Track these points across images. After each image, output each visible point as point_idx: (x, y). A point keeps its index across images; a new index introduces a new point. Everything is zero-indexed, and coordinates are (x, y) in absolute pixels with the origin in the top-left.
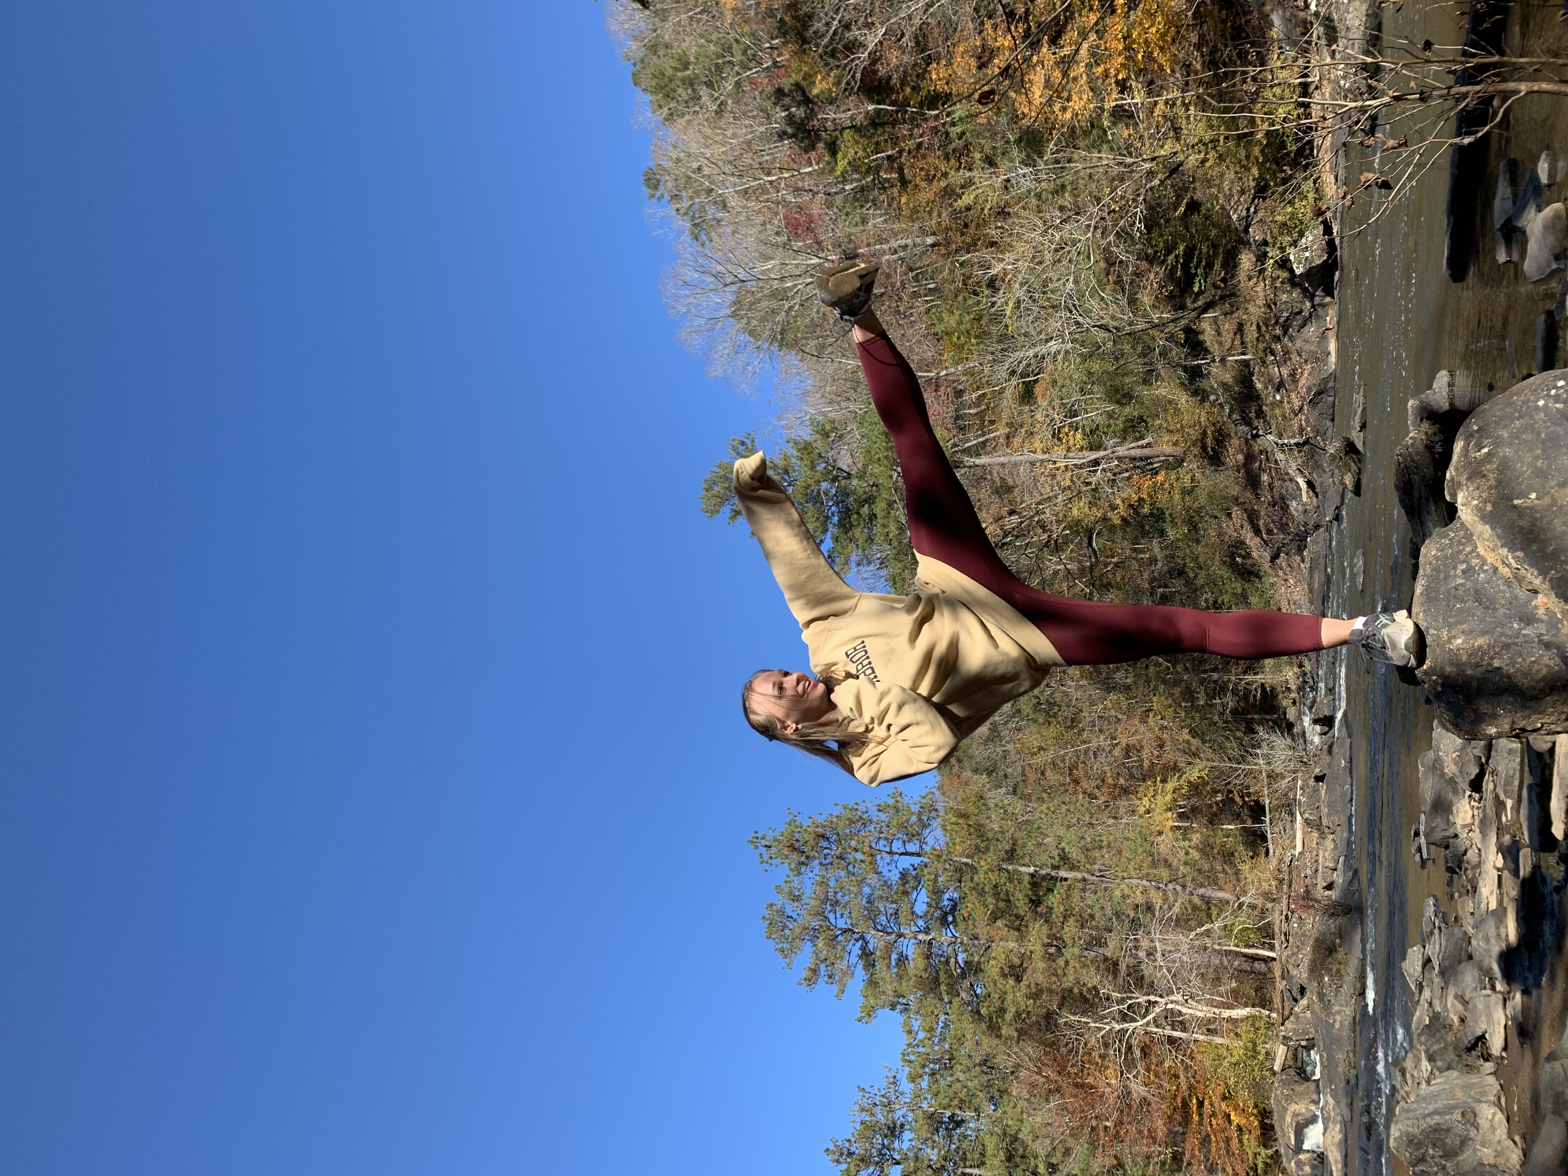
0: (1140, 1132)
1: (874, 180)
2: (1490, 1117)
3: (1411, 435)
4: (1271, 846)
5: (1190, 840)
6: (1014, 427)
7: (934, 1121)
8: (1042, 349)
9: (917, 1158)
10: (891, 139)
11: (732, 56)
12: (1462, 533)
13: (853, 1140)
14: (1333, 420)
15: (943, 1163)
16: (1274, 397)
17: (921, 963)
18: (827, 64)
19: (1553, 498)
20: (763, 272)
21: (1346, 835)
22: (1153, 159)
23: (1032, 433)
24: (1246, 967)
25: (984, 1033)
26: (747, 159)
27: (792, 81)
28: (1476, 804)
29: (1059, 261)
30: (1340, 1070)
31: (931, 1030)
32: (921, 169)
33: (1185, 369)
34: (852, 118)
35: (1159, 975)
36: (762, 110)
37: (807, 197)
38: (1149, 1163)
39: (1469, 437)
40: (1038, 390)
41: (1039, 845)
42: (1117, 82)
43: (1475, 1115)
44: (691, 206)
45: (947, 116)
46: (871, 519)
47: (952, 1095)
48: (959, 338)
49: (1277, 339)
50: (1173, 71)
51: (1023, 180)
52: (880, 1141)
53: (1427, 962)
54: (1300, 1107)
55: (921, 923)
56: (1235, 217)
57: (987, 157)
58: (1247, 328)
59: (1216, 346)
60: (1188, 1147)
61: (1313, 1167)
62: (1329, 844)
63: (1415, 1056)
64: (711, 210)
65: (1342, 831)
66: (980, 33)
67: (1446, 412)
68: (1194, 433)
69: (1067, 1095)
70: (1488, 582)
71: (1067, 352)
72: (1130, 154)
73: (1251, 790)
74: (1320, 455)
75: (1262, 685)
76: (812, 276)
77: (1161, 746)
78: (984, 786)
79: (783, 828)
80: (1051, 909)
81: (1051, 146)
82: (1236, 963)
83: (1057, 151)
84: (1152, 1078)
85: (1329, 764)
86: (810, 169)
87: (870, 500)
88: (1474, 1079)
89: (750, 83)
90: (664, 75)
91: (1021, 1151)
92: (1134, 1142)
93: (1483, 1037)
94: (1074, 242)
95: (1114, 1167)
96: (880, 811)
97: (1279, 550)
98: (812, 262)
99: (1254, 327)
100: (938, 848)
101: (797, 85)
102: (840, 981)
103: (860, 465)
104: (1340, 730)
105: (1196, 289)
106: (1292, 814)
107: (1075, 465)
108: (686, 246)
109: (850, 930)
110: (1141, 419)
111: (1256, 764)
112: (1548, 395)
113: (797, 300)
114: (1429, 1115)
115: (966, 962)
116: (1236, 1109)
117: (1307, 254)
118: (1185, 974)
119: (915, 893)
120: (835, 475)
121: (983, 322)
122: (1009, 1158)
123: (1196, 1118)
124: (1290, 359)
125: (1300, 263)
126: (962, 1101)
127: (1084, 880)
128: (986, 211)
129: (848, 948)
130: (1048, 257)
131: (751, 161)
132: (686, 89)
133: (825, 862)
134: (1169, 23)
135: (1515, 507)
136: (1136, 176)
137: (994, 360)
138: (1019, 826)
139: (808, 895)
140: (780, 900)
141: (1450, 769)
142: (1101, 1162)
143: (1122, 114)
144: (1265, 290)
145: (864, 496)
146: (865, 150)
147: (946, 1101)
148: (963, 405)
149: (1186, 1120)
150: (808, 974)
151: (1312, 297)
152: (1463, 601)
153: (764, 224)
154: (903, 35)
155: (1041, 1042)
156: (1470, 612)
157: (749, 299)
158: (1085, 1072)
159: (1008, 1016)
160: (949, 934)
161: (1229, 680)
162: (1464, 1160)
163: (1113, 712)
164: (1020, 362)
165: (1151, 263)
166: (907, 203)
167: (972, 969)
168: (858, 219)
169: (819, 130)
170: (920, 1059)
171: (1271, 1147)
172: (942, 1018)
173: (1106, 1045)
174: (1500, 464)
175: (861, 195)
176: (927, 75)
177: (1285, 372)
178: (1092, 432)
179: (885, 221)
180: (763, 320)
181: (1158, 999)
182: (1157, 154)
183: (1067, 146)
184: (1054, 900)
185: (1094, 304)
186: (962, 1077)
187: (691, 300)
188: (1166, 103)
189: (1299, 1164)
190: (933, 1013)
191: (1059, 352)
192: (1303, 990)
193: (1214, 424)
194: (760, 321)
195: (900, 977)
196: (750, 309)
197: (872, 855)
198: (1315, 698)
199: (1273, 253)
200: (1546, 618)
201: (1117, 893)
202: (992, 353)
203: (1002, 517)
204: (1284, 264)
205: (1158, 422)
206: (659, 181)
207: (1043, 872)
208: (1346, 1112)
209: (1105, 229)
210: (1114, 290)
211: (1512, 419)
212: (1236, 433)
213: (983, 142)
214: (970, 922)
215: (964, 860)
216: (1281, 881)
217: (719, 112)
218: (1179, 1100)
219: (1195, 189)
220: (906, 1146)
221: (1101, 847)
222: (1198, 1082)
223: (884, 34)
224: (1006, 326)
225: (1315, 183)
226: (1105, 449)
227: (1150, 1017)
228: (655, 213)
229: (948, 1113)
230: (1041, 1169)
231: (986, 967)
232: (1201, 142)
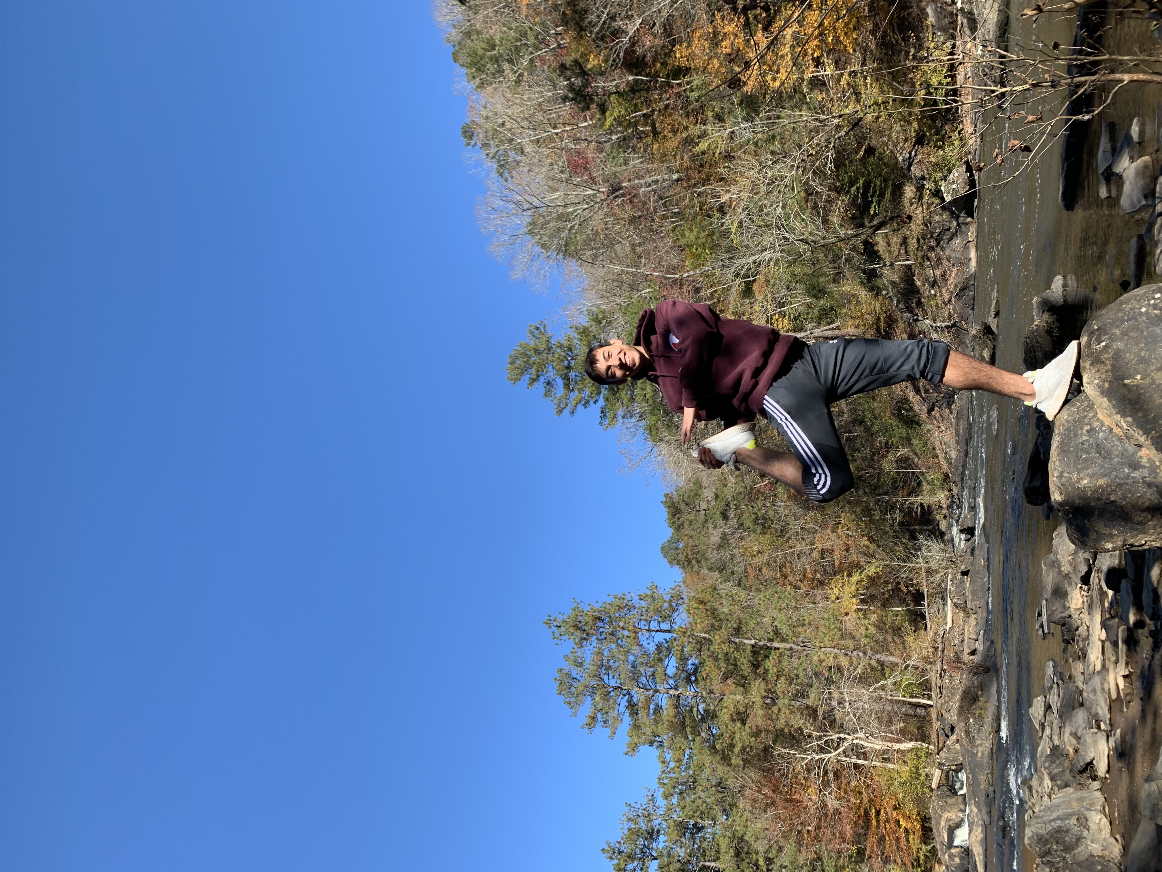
0: (834, 834)
1: (633, 132)
2: (1097, 821)
3: (1036, 323)
4: (928, 623)
5: (869, 619)
7: (682, 827)
8: (758, 257)
9: (669, 855)
10: (646, 101)
11: (527, 40)
12: (1086, 403)
13: (622, 842)
14: (973, 309)
15: (689, 858)
16: (930, 291)
17: (672, 712)
18: (598, 46)
19: (1152, 378)
20: (552, 201)
21: (985, 614)
22: (840, 116)
24: (911, 712)
25: (719, 763)
26: (539, 117)
27: (572, 58)
28: (1085, 594)
29: (771, 192)
30: (982, 787)
31: (679, 760)
32: (669, 124)
33: (864, 271)
34: (617, 86)
35: (847, 718)
36: (550, 80)
37: (584, 145)
38: (840, 857)
39: (1091, 334)
40: (755, 287)
41: (758, 623)
42: (813, 59)
43: (1087, 820)
44: (497, 151)
45: (687, 84)
47: (695, 808)
48: (697, 249)
49: (932, 249)
50: (854, 51)
51: (744, 132)
52: (642, 843)
53: (1048, 707)
54: (952, 815)
55: (671, 682)
56: (900, 159)
57: (717, 115)
58: (910, 240)
59: (887, 254)
60: (869, 844)
61: (961, 858)
62: (972, 621)
63: (1039, 777)
64: (512, 154)
65: (982, 612)
66: (711, 23)
67: (1061, 306)
68: (871, 319)
69: (780, 808)
70: (1106, 439)
71: (777, 260)
72: (823, 112)
73: (914, 582)
74: (964, 334)
75: (922, 504)
76: (587, 203)
77: (847, 550)
78: (717, 580)
79: (570, 613)
80: (768, 670)
81: (765, 107)
82: (904, 709)
83: (770, 111)
84: (842, 794)
85: (972, 563)
86: (586, 124)
88: (1084, 793)
89: (541, 60)
90: (476, 54)
91: (746, 849)
92: (829, 841)
93: (1091, 763)
94: (782, 178)
95: (814, 860)
96: (641, 599)
97: (934, 404)
98: (588, 193)
99: (915, 240)
100: (684, 626)
101: (576, 62)
102: (613, 725)
104: (979, 537)
105: (872, 212)
106: (944, 599)
108: (494, 182)
109: (619, 687)
110: (832, 308)
111: (917, 563)
112: (1149, 305)
113: (577, 221)
114: (1053, 820)
115: (705, 711)
116: (904, 817)
117: (954, 186)
118: (866, 718)
119: (667, 660)
121: (714, 237)
122: (737, 854)
123: (874, 822)
124: (941, 264)
125: (949, 193)
126: (702, 813)
127: (791, 649)
128: (716, 155)
129: (618, 701)
130: (763, 189)
131: (542, 118)
132: (493, 65)
133: (600, 638)
134: (851, 15)
135: (1125, 385)
136: (828, 129)
137: (723, 266)
138: (744, 609)
139: (588, 662)
140: (567, 666)
141: (1066, 568)
142: (804, 856)
143: (817, 83)
144: (923, 213)
146: (626, 109)
147: (691, 813)
149: (867, 825)
150: (589, 720)
151: (957, 218)
152: (1088, 453)
153: (552, 164)
154: (654, 24)
155: (760, 769)
156: (1093, 461)
157: (542, 220)
158: (793, 790)
159: (737, 750)
160: (693, 690)
161: (897, 501)
162: (1079, 853)
163: (811, 525)
164: (743, 267)
165: (839, 193)
166: (658, 149)
167: (710, 715)
168: (621, 161)
169: (592, 95)
170: (671, 782)
171: (930, 844)
172: (688, 751)
173: (809, 771)
174: (1115, 354)
175: (624, 143)
176: (672, 54)
177: (938, 273)
178: (796, 318)
179: (641, 162)
180: (551, 236)
181: (846, 736)
182: (843, 113)
183: (777, 106)
184: (769, 664)
185: (797, 224)
186: (702, 795)
187: (498, 222)
188: (850, 75)
189: (951, 856)
190: (680, 748)
191: (771, 259)
192: (952, 729)
193: (885, 312)
194: (549, 237)
195: (656, 722)
196: (542, 228)
197: (635, 632)
198: (960, 514)
199: (929, 185)
200: (1148, 465)
201: (816, 658)
202: (722, 260)
204: (937, 193)
205: (844, 311)
206: (473, 133)
207: (761, 643)
208: (986, 818)
209: (805, 167)
210: (812, 214)
211: (1123, 321)
212: (902, 318)
213: (714, 103)
214: (708, 681)
215: (703, 635)
216: (936, 649)
217: (518, 82)
218: (862, 810)
219: (871, 138)
220: (661, 846)
221: (804, 625)
222: (876, 797)
223: (641, 24)
224: (732, 240)
225: (959, 133)
226: (806, 331)
227: (841, 750)
228: (471, 157)
229: (692, 822)
230: (761, 862)
231: (720, 714)
232: (876, 103)
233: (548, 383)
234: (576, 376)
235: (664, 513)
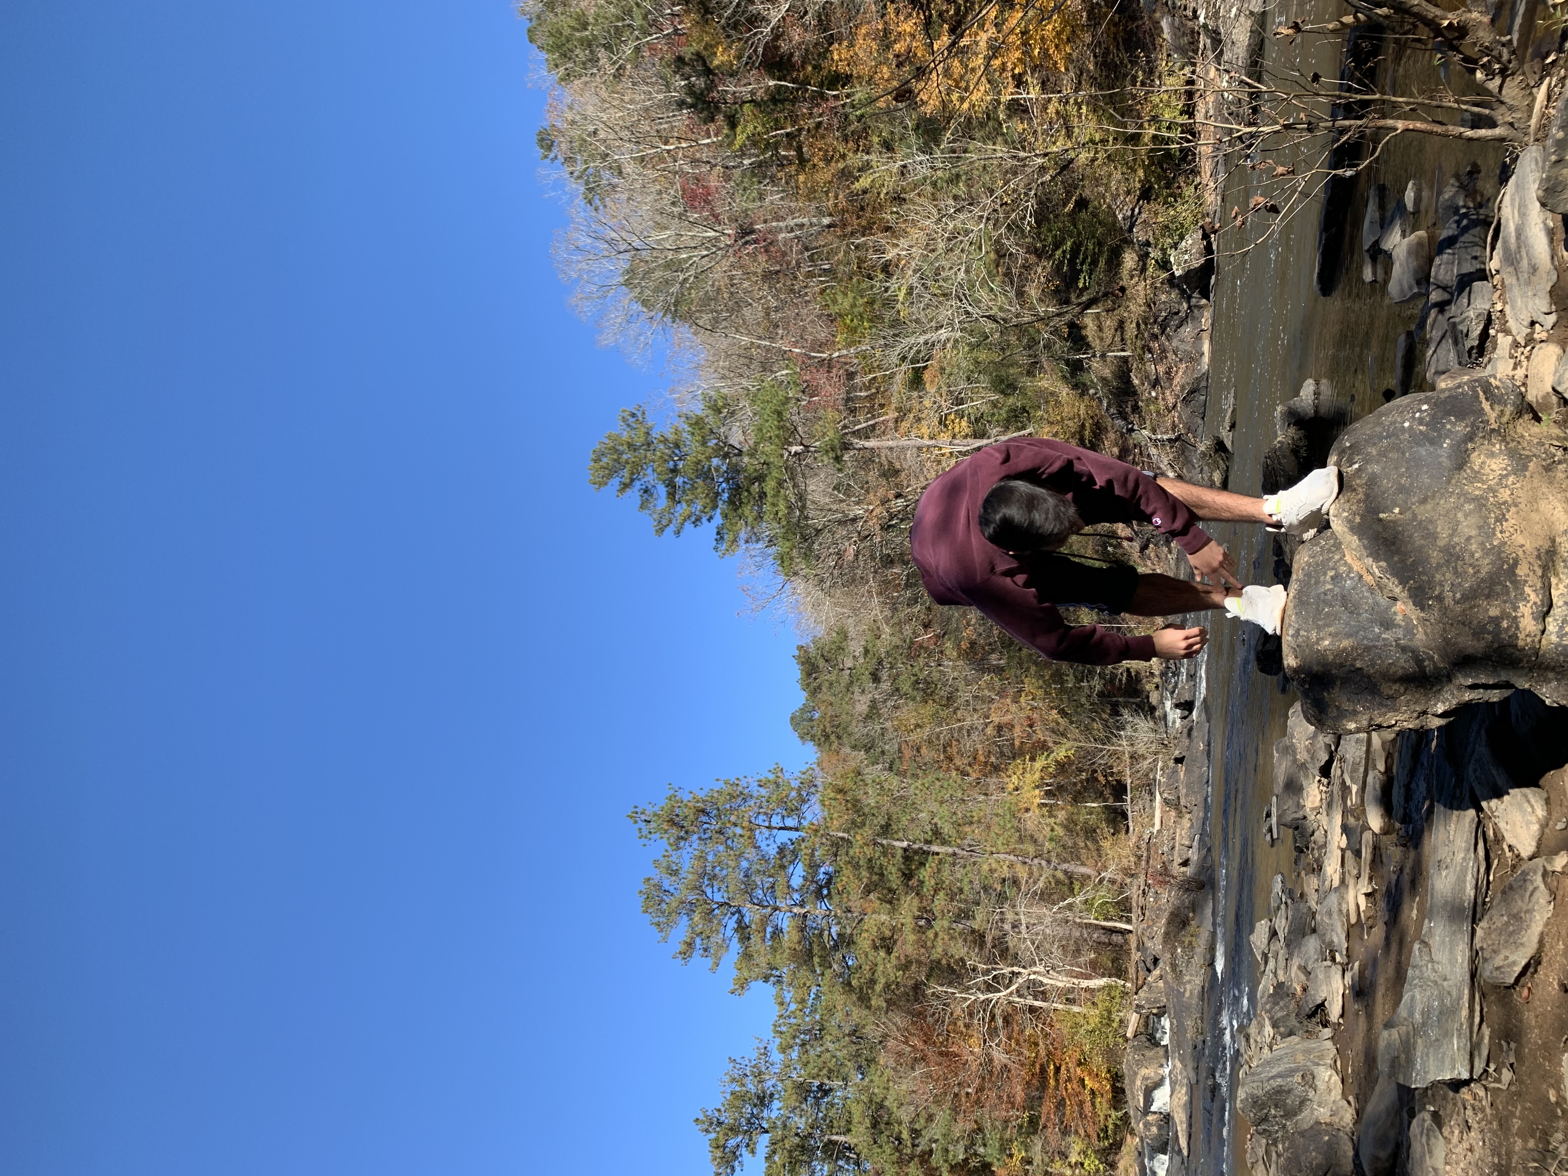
0: (1000, 1098)
1: (772, 155)
2: (1327, 1079)
3: (1279, 439)
4: (1131, 824)
5: (1055, 817)
6: (903, 413)
7: (803, 1090)
8: (932, 336)
9: (785, 1126)
10: (791, 116)
11: (633, 19)
12: (1332, 541)
13: (723, 1109)
14: (1203, 418)
15: (810, 1131)
16: (1150, 393)
17: (795, 936)
18: (728, 36)
19: (1413, 514)
20: (658, 242)
21: (1201, 814)
22: (1046, 155)
23: (919, 419)
24: (1104, 939)
25: (854, 1004)
26: (645, 126)
27: (692, 50)
28: (1324, 789)
29: (951, 250)
30: (1189, 1036)
31: (803, 1001)
32: (820, 149)
33: (1067, 362)
34: (752, 93)
35: (1023, 947)
36: (661, 78)
37: (704, 169)
38: (1007, 1127)
39: (1342, 452)
40: (927, 376)
41: (913, 820)
42: (1013, 76)
43: (1314, 1077)
44: (586, 170)
45: (847, 97)
46: (761, 498)
47: (821, 1065)
48: (852, 321)
49: (1155, 337)
50: (1067, 69)
51: (919, 167)
52: (749, 1111)
53: (1274, 934)
54: (1148, 1072)
55: (796, 896)
56: (1120, 217)
57: (885, 142)
58: (1127, 324)
59: (1098, 342)
60: (1044, 1110)
61: (1160, 1128)
62: (1186, 823)
63: (1259, 1023)
64: (606, 174)
65: (1199, 811)
66: (882, 17)
67: (1311, 419)
68: (1073, 426)
69: (932, 1064)
70: (1354, 589)
71: (956, 341)
72: (1024, 148)
73: (1115, 770)
74: (1190, 451)
75: (1128, 670)
76: (707, 249)
77: (1031, 726)
78: (862, 762)
79: (664, 803)
80: (923, 882)
81: (948, 135)
82: (1095, 936)
83: (954, 141)
84: (1013, 1045)
85: (1188, 747)
86: (709, 141)
87: (760, 478)
88: (1312, 1044)
89: (650, 49)
90: (561, 34)
91: (886, 1119)
92: (994, 1107)
93: (1322, 1004)
94: (967, 232)
95: (974, 1131)
96: (760, 786)
97: (1148, 540)
98: (708, 234)
99: (1134, 325)
100: (816, 822)
101: (698, 55)
102: (716, 954)
103: (751, 442)
104: (1199, 716)
105: (1081, 285)
106: (1152, 794)
107: (960, 452)
108: (579, 210)
109: (726, 903)
110: (1024, 409)
111: (1120, 745)
112: (1413, 417)
113: (692, 272)
114: (1273, 1078)
115: (839, 935)
116: (1090, 1074)
117: (1186, 257)
118: (1047, 946)
119: (792, 867)
120: (726, 451)
121: (876, 307)
122: (875, 1125)
123: (1052, 1082)
124: (1166, 357)
125: (1180, 265)
126: (830, 1071)
127: (955, 854)
128: (882, 196)
129: (724, 922)
130: (941, 245)
131: (648, 129)
132: (584, 50)
133: (704, 837)
134: (1065, 22)
135: (1381, 520)
136: (1029, 170)
137: (886, 345)
138: (894, 801)
139: (685, 869)
140: (656, 875)
141: (1302, 756)
142: (961, 1127)
143: (1018, 109)
144: (1145, 289)
145: (755, 474)
146: (764, 125)
147: (816, 1071)
148: (854, 388)
149: (1043, 1085)
150: (683, 947)
151: (1189, 298)
152: (1331, 606)
153: (660, 193)
154: (806, 13)
155: (909, 1012)
156: (1336, 616)
157: (643, 268)
158: (950, 1041)
159: (878, 988)
160: (824, 907)
162: (1303, 1119)
163: (986, 692)
164: (911, 348)
165: (1039, 257)
166: (805, 183)
167: (845, 941)
168: (755, 194)
169: (718, 102)
170: (791, 1030)
171: (1121, 1109)
172: (814, 989)
173: (971, 1015)
174: (1369, 479)
175: (759, 170)
176: (828, 55)
177: (1161, 369)
178: (977, 420)
179: (782, 199)
180: (656, 290)
181: (1021, 970)
182: (1049, 150)
183: (964, 136)
184: (925, 873)
185: (983, 294)
186: (831, 1047)
187: (583, 266)
188: (1060, 100)
189: (1147, 1125)
190: (805, 984)
191: (948, 340)
192: (1156, 961)
193: (1092, 417)
194: (654, 291)
195: (774, 950)
196: (643, 278)
197: (751, 830)
198: (1176, 683)
199: (1155, 253)
200: (1403, 624)
201: (985, 867)
202: (884, 338)
203: (889, 500)
204: (1164, 265)
205: (1040, 413)
206: (553, 142)
207: (916, 846)
208: (1192, 1075)
209: (997, 220)
210: (1003, 282)
211: (1381, 438)
212: (1112, 426)
213: (882, 126)
214: (845, 895)
215: (841, 834)
216: (1140, 858)
217: (618, 76)
218: (1038, 1067)
219: (1083, 186)
220: (774, 1115)
221: (972, 823)
222: (1056, 1049)
223: (787, 11)
224: (899, 312)
225: (1196, 188)
226: (989, 438)
227: (1013, 988)
228: (549, 175)
229: (817, 1083)
230: (905, 1135)
231: (858, 940)
232: (1092, 141)
233: (646, 491)
234: (684, 482)
235: (796, 672)
